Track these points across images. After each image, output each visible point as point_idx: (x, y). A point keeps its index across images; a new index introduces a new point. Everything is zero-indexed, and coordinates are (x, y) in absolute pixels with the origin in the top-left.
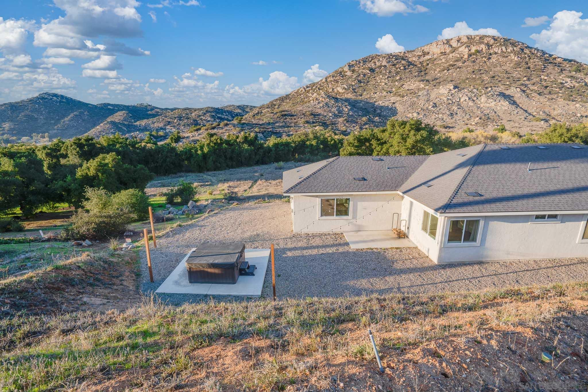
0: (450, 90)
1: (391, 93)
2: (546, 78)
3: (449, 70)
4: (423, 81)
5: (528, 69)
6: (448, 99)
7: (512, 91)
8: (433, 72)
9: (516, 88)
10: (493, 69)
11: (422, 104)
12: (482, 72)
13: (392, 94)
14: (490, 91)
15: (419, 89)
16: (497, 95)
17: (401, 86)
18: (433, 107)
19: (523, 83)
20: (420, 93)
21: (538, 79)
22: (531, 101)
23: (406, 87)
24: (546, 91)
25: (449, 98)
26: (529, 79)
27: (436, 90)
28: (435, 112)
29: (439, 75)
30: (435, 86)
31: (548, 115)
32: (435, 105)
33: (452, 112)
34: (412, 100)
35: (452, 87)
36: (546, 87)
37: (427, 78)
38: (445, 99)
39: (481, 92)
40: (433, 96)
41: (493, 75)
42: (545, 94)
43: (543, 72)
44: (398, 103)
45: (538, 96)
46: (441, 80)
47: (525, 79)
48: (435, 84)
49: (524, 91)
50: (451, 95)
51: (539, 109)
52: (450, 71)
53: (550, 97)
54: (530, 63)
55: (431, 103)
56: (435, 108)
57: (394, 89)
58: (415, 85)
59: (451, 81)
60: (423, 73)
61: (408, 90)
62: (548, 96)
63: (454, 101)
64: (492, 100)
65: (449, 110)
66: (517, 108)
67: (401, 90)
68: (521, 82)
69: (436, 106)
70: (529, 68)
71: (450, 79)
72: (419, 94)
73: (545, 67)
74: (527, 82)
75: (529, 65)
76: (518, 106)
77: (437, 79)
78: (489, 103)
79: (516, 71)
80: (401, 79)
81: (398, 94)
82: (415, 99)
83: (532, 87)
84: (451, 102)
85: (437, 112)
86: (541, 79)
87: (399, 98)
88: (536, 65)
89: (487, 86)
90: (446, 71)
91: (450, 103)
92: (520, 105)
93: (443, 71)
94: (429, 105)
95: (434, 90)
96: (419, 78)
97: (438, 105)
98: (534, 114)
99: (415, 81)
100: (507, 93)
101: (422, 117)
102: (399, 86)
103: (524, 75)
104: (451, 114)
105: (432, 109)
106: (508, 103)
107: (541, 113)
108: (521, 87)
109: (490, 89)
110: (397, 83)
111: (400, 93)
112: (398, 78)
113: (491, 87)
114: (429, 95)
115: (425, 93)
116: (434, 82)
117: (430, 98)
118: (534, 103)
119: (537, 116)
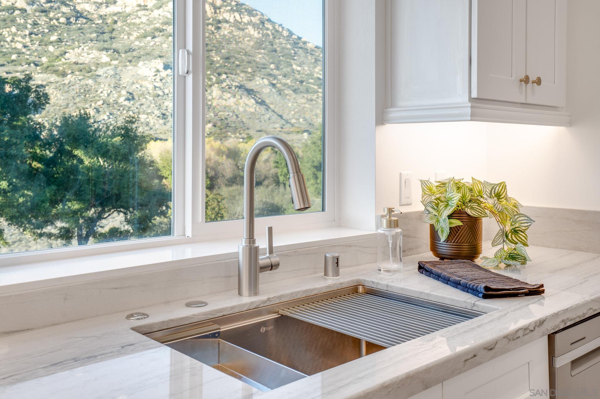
0: (158, 71)
1: (36, 65)
2: (299, 68)
3: (154, 37)
4: (107, 50)
5: (274, 53)
6: (155, 87)
7: (258, 83)
8: (126, 37)
9: (263, 78)
10: (226, 46)
11: (105, 92)
12: (209, 47)
13: (38, 68)
14: (224, 80)
15: (98, 64)
16: (236, 87)
17: (61, 55)
18: (128, 99)
19: (271, 72)
20: (100, 72)
21: (289, 69)
22: (286, 101)
23: (72, 56)
24: (302, 88)
25: (157, 85)
26: (277, 68)
27: (131, 67)
28: (132, 109)
29: (137, 43)
30: (130, 61)
31: (310, 124)
32: (131, 97)
33: (164, 112)
34: (83, 82)
35: (161, 67)
36: (302, 82)
37: (114, 46)
38: (150, 87)
39: (210, 79)
40: (126, 79)
41: (227, 55)
42: (301, 92)
43: (294, 60)
44: (53, 86)
45: (294, 95)
46: (142, 53)
47: (272, 66)
48: (130, 59)
49: (274, 85)
50: (161, 80)
51: (298, 114)
52: (156, 40)
53: (309, 96)
54: (276, 44)
55: (124, 92)
56: (132, 102)
57: (44, 60)
58: (91, 56)
59: (160, 57)
60: (106, 36)
61: (76, 63)
62: (305, 96)
63: (166, 91)
64: (229, 95)
65: (159, 107)
66: (267, 110)
67: (60, 62)
68: (268, 70)
69: (133, 98)
70: (275, 51)
71: (157, 53)
72: (98, 73)
73: (295, 53)
74: (276, 72)
75: (275, 46)
76: (268, 108)
77: (134, 50)
78: (226, 100)
79: (259, 53)
80: (60, 40)
81: (54, 68)
82: (90, 82)
83: (284, 81)
84: (161, 93)
85: (136, 111)
86: (293, 70)
87: (53, 78)
88: (283, 48)
89: (219, 70)
90: (149, 38)
91: (159, 96)
92: (271, 106)
93: (145, 37)
94: (119, 96)
95: (128, 68)
96: (100, 45)
97: (136, 97)
98: (293, 121)
99: (91, 48)
100: (250, 85)
101: (106, 118)
102: (57, 53)
103: (271, 60)
104: (164, 114)
105: (126, 103)
106: (254, 102)
107: (301, 120)
108: (269, 77)
109: (224, 76)
110: (51, 48)
111: (56, 68)
112: (54, 38)
113: (226, 73)
114: (118, 77)
115: (111, 72)
116: (129, 54)
117: (121, 82)
118: (290, 105)
119: (296, 125)
